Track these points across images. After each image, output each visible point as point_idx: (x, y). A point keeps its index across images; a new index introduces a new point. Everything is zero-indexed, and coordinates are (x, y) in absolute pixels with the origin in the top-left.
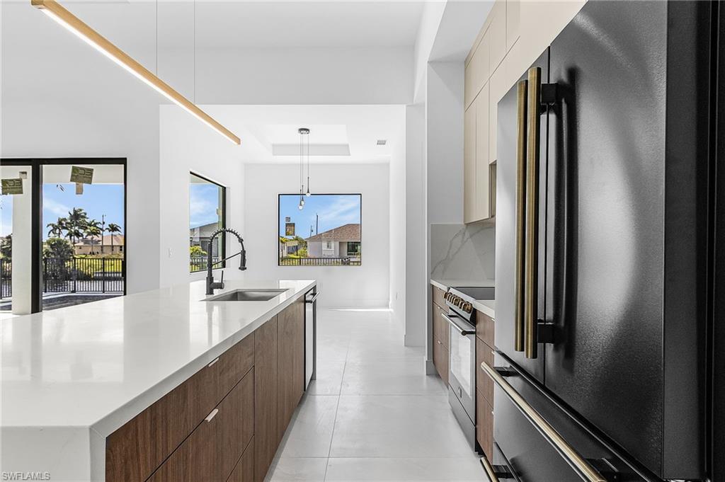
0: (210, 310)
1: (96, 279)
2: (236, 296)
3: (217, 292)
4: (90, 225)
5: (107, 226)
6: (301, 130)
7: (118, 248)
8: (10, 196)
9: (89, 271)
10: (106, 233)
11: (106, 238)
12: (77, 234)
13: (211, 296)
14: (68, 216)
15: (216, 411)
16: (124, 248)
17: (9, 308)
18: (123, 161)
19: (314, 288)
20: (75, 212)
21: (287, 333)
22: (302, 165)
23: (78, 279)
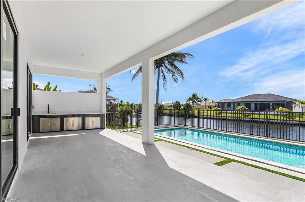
4: (198, 99)
7: (208, 107)
14: (192, 96)
20: (194, 94)
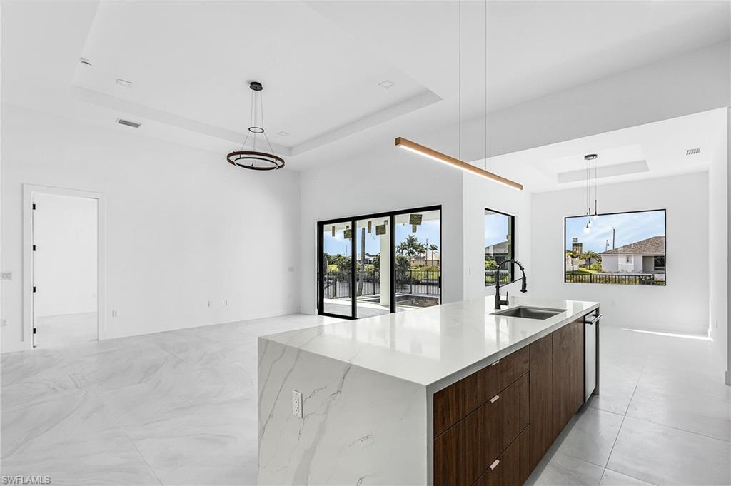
0: (498, 322)
1: (423, 284)
2: (518, 312)
3: (503, 308)
4: (419, 246)
5: (429, 246)
6: (586, 157)
7: (437, 262)
8: (379, 235)
9: (419, 278)
10: (429, 252)
11: (430, 255)
12: (413, 253)
13: (498, 311)
14: (406, 241)
15: (497, 397)
16: (440, 263)
17: (378, 301)
18: (439, 207)
19: (597, 310)
20: (410, 237)
21: (563, 348)
22: (588, 188)
23: (414, 284)
